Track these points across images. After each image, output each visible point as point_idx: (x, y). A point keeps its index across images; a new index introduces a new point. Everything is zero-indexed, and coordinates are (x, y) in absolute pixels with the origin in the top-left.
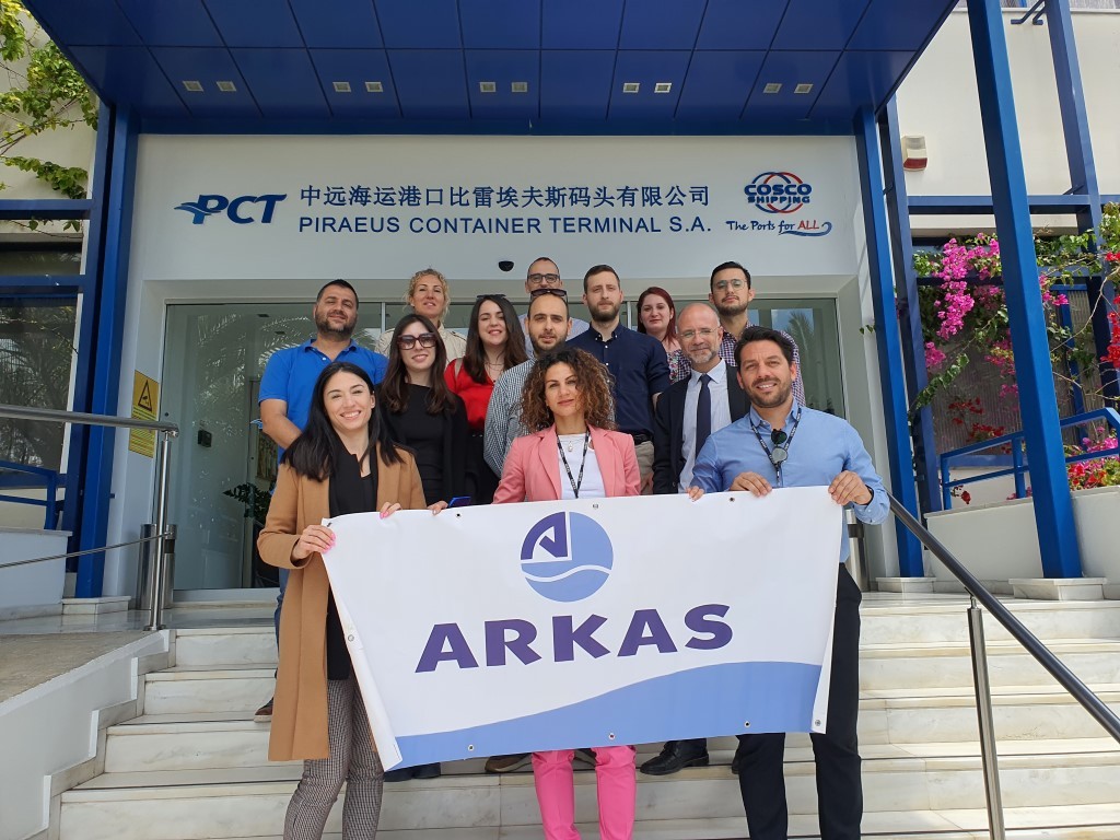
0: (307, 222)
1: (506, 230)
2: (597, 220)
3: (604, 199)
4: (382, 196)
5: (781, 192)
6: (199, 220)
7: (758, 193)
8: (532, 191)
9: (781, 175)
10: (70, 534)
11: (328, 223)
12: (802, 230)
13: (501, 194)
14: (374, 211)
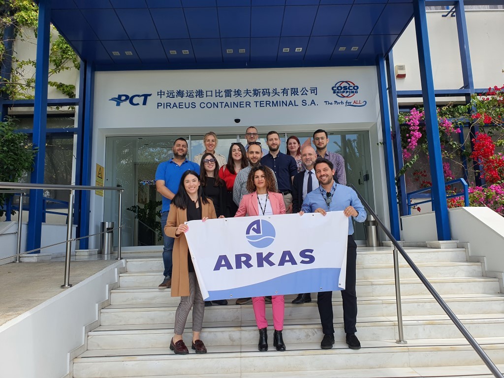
0: (160, 105)
1: (237, 107)
2: (273, 102)
3: (276, 93)
4: (189, 94)
5: (347, 89)
6: (118, 104)
7: (337, 90)
8: (247, 91)
9: (346, 82)
10: (77, 226)
11: (168, 105)
12: (355, 104)
13: (235, 92)
14: (186, 100)
